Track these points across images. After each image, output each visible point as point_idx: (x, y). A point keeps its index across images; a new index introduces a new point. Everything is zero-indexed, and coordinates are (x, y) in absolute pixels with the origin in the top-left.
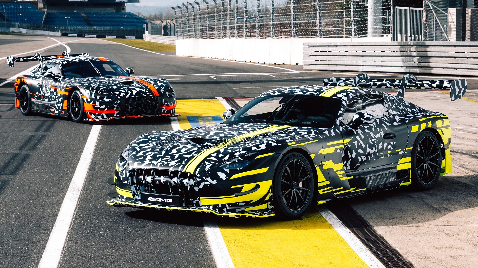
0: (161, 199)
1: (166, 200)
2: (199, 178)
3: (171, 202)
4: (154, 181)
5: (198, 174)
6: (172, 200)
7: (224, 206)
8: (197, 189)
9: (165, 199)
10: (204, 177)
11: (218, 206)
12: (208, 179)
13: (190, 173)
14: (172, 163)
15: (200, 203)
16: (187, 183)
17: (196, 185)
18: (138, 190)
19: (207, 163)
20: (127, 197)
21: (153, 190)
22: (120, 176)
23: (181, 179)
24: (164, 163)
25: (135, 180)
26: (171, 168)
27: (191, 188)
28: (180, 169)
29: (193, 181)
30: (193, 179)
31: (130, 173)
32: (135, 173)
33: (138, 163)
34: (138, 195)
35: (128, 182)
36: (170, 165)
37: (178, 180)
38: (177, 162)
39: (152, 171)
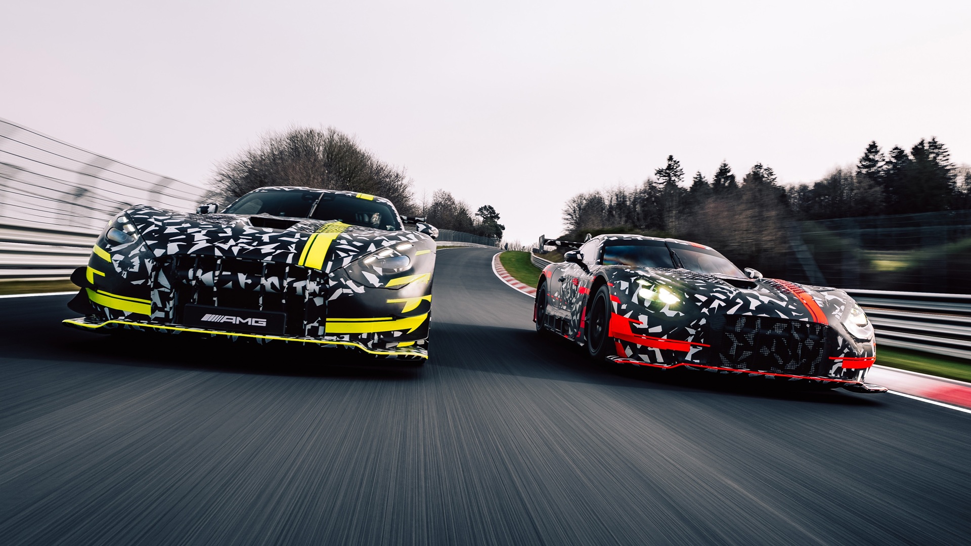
0: (239, 319)
1: (251, 321)
2: (333, 279)
3: (264, 324)
4: (222, 281)
5: (330, 273)
6: (265, 320)
8: (319, 301)
9: (249, 320)
10: (342, 280)
11: (360, 337)
12: (350, 283)
13: (312, 269)
14: (266, 249)
15: (321, 328)
16: (304, 288)
17: (323, 293)
18: (171, 299)
19: (342, 254)
20: (133, 313)
21: (215, 299)
22: (119, 270)
23: (289, 280)
24: (247, 247)
25: (163, 280)
26: (269, 258)
27: (309, 299)
28: (289, 260)
29: (317, 285)
30: (316, 282)
31: (155, 263)
32: (166, 264)
33: (178, 245)
34: (167, 309)
35: (147, 282)
36: (263, 252)
37: (285, 281)
38: (276, 248)
39: (219, 262)
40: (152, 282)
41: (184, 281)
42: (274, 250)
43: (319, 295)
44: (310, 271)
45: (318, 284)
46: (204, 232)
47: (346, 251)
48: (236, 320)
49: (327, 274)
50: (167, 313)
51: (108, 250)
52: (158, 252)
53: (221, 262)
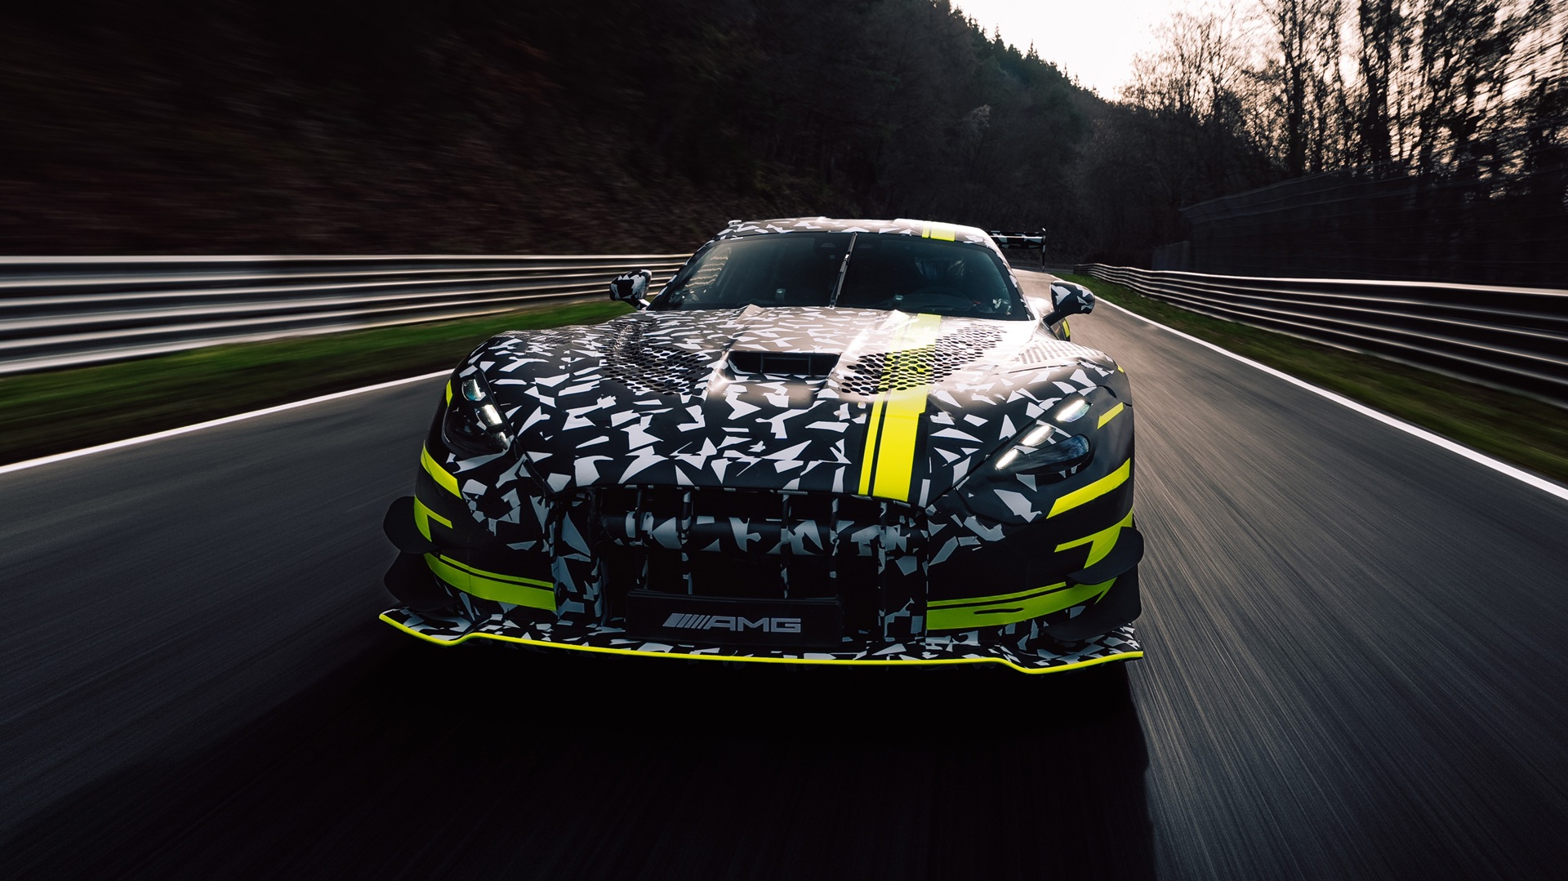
0: (742, 621)
1: (770, 625)
2: (936, 519)
3: (798, 629)
4: (697, 538)
5: (928, 505)
6: (799, 620)
7: (1023, 627)
8: (907, 566)
9: (764, 621)
10: (955, 517)
11: (1000, 633)
12: (971, 522)
13: (889, 501)
14: (786, 459)
15: (916, 621)
16: (875, 543)
17: (915, 550)
18: (595, 580)
19: (950, 456)
20: (519, 607)
21: (686, 577)
22: (479, 516)
23: (842, 526)
24: (744, 458)
25: (573, 536)
26: (794, 484)
27: (887, 562)
28: (838, 485)
29: (902, 534)
30: (898, 527)
31: (552, 505)
32: (576, 504)
33: (596, 463)
34: (588, 596)
35: (540, 545)
36: (780, 468)
37: (832, 532)
38: (804, 456)
39: (686, 499)
40: (550, 546)
41: (618, 541)
42: (801, 463)
43: (909, 553)
44: (884, 506)
45: (905, 528)
46: (646, 422)
47: (953, 445)
48: (737, 623)
49: (923, 509)
50: (589, 605)
51: (451, 468)
52: (557, 481)
53: (691, 498)
